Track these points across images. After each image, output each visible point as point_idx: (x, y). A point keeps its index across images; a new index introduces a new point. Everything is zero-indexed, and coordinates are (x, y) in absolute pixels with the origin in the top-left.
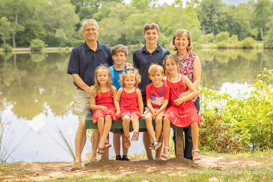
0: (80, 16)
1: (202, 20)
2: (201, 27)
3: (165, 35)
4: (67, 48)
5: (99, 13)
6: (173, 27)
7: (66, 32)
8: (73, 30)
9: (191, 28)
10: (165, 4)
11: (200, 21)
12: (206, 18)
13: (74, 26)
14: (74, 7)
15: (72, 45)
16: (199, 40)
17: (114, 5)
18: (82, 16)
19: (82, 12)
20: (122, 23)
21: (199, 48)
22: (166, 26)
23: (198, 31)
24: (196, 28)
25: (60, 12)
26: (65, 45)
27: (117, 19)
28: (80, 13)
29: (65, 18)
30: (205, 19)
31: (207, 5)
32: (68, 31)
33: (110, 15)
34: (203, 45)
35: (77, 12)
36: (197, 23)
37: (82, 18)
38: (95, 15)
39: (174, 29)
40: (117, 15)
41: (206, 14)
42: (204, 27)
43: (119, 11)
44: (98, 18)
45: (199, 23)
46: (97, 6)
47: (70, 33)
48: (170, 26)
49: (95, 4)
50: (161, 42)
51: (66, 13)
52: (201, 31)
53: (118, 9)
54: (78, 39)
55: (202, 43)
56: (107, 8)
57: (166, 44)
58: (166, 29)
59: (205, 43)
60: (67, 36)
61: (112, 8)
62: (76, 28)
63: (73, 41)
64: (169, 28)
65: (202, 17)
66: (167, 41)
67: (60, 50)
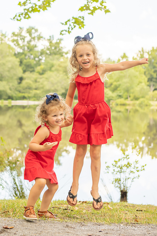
0: (23, 69)
1: (149, 76)
2: (148, 83)
3: (111, 90)
4: (10, 101)
5: (42, 67)
6: (118, 83)
7: (9, 85)
8: (16, 82)
9: (138, 84)
10: (109, 59)
11: (146, 76)
12: (153, 74)
13: (17, 79)
14: (18, 60)
15: (14, 98)
16: (147, 97)
17: (58, 59)
18: (25, 69)
19: (25, 65)
20: (66, 77)
21: (147, 105)
22: (111, 81)
23: (146, 87)
24: (143, 84)
25: (4, 64)
26: (7, 97)
27: (61, 72)
28: (23, 66)
29: (9, 71)
30: (151, 75)
31: (153, 61)
32: (11, 84)
33: (53, 69)
34: (152, 103)
35: (20, 65)
36: (144, 79)
37: (24, 71)
38: (38, 69)
39: (119, 85)
40: (60, 69)
41: (153, 70)
42: (152, 83)
43: (63, 65)
44: (41, 72)
45: (146, 79)
46: (40, 60)
47: (13, 86)
48: (115, 81)
49: (38, 57)
50: (107, 98)
51: (10, 66)
52: (148, 87)
53: (62, 62)
54: (20, 92)
55: (150, 100)
56: (51, 62)
57: (111, 100)
58: (111, 84)
59: (153, 100)
60: (10, 89)
61: (55, 62)
62: (19, 81)
63: (16, 94)
64: (115, 83)
65: (149, 73)
66: (113, 97)
67: (2, 103)
